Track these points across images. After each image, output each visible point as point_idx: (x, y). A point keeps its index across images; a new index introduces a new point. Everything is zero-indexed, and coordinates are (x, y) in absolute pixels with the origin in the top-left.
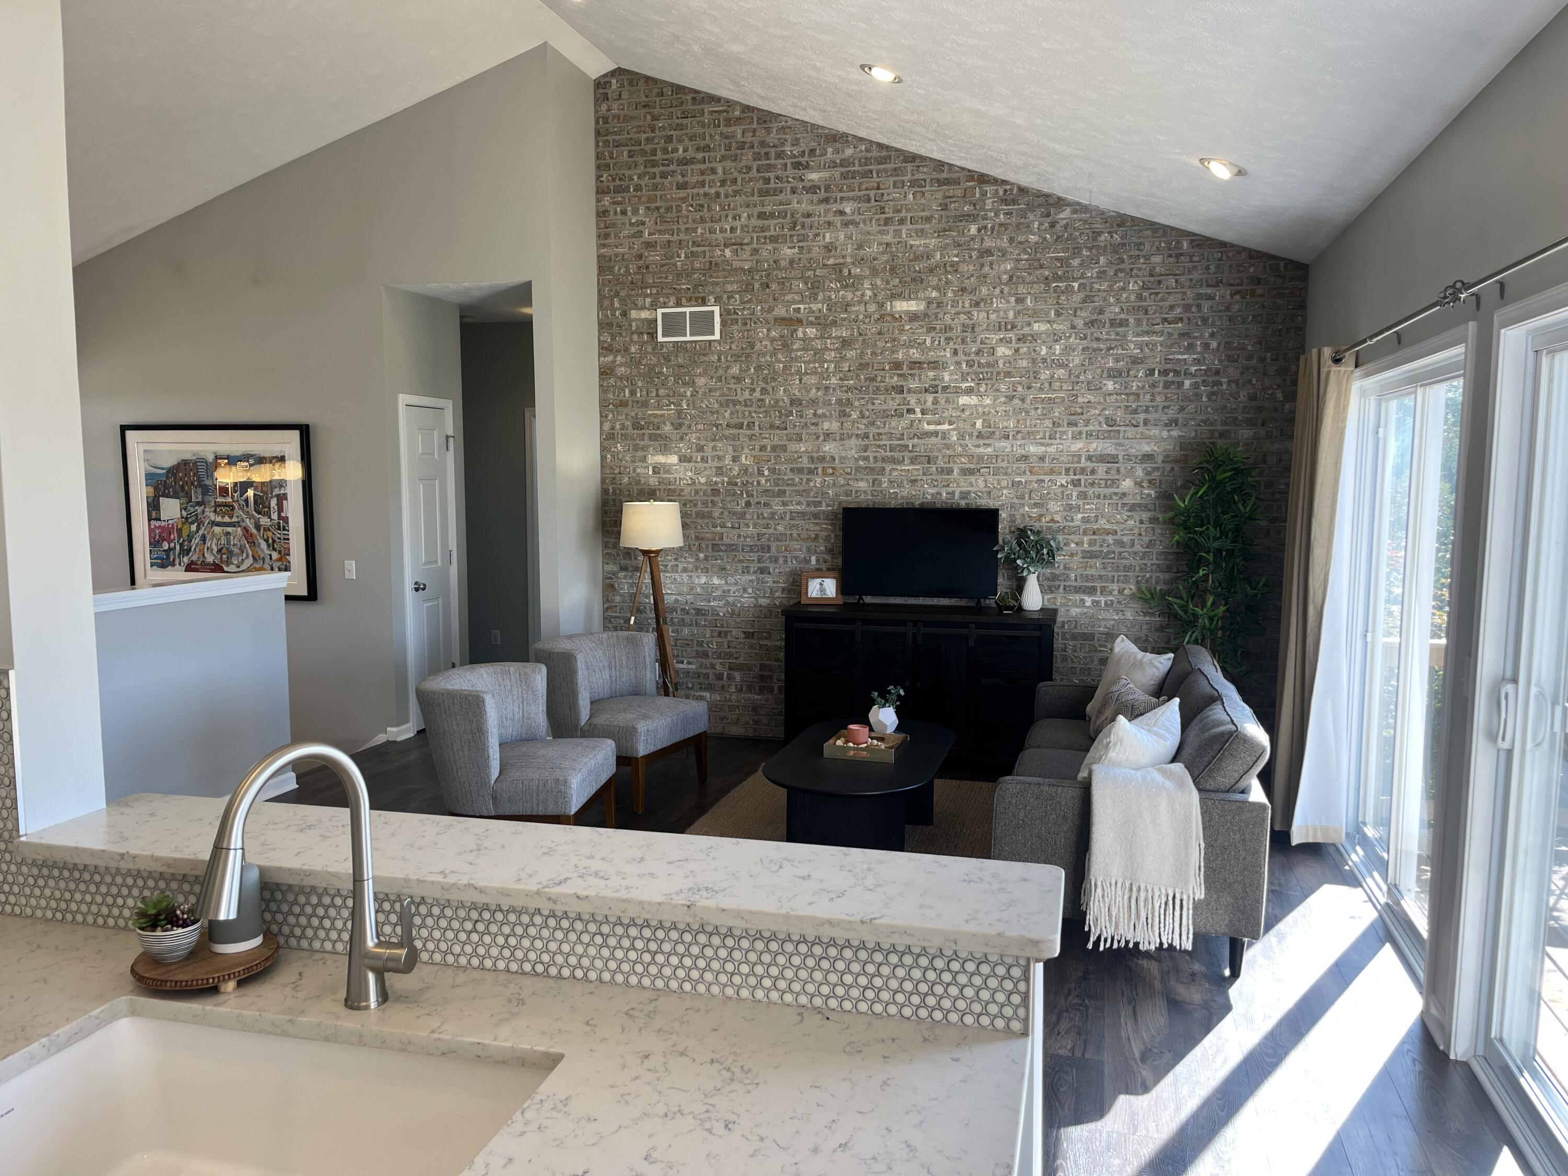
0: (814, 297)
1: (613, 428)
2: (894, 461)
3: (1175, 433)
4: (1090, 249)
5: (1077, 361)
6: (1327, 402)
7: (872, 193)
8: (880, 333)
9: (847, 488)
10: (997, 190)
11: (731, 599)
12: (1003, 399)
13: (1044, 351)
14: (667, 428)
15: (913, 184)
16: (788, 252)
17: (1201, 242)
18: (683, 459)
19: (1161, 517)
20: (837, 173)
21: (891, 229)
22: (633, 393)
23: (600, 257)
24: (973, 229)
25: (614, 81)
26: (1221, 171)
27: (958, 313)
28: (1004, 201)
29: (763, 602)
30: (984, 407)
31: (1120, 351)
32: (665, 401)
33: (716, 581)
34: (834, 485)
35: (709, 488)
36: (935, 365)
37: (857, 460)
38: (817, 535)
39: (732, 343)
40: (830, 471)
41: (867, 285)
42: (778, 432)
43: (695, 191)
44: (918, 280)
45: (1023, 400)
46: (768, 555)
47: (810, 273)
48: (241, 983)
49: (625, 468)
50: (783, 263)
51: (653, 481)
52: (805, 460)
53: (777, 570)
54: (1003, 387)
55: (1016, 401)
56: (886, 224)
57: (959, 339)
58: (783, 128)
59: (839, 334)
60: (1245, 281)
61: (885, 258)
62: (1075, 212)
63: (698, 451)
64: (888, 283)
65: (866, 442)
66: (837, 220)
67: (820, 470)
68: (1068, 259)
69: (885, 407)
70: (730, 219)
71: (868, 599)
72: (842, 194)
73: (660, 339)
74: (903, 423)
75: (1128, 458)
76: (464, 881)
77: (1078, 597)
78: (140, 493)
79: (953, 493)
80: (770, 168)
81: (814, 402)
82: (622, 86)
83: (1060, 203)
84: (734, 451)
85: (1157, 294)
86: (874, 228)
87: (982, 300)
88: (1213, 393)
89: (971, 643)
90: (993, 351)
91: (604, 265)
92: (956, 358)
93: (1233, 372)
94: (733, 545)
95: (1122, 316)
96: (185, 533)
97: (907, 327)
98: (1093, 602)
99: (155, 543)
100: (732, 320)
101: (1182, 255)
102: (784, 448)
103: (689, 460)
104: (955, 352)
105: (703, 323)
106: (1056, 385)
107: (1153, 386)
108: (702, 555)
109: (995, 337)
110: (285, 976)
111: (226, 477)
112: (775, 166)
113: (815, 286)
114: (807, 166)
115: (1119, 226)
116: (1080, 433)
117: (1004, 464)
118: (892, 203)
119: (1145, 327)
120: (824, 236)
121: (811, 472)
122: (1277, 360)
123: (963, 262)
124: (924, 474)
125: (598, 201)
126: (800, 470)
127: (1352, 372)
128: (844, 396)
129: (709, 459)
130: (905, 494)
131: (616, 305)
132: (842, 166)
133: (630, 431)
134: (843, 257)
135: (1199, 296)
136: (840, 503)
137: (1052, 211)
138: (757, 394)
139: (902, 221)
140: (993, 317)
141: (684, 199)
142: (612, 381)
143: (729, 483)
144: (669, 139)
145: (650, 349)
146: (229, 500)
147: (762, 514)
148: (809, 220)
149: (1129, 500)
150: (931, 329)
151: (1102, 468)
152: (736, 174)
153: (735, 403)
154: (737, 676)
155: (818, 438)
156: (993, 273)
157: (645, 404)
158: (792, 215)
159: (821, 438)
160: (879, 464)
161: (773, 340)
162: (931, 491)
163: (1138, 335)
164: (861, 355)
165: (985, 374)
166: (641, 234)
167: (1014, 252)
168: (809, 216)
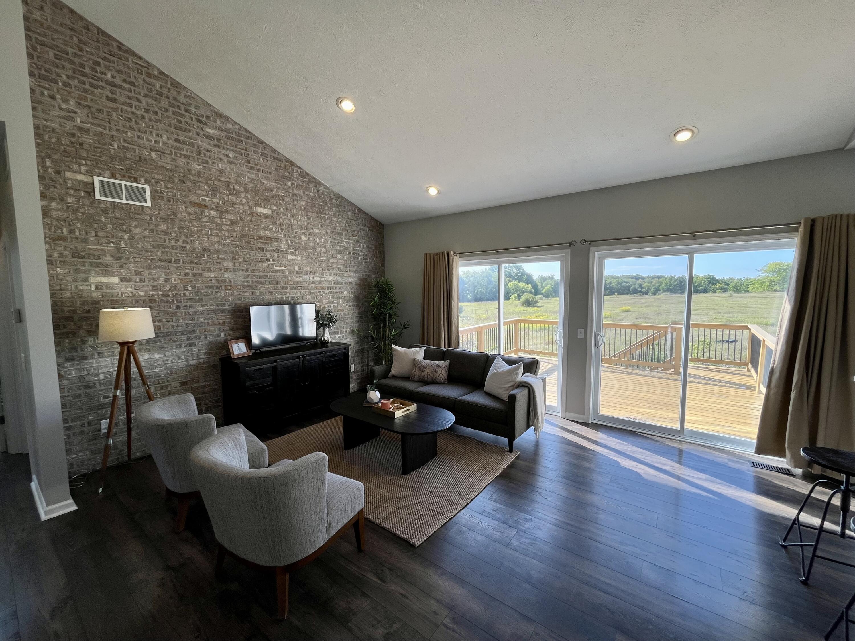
0: (214, 195)
2: (261, 283)
3: (357, 275)
4: (330, 204)
5: (329, 246)
7: (243, 152)
8: (251, 221)
9: (239, 296)
10: (297, 170)
11: (169, 365)
12: (305, 258)
13: (318, 241)
14: (108, 259)
15: (263, 154)
18: (123, 280)
19: (355, 304)
20: (224, 134)
21: (254, 172)
22: (71, 232)
24: (290, 184)
27: (286, 219)
28: (300, 176)
29: (192, 362)
30: (298, 261)
31: (341, 244)
32: (105, 240)
33: (157, 356)
34: (232, 295)
35: (147, 298)
36: (277, 240)
37: (243, 282)
38: (224, 322)
39: (160, 210)
40: (229, 288)
41: (243, 195)
42: (196, 266)
43: (124, 107)
44: (267, 200)
46: (194, 335)
47: (211, 182)
49: (67, 285)
50: (193, 172)
51: (96, 295)
52: (214, 282)
53: (200, 343)
54: (304, 253)
55: (310, 259)
56: (251, 169)
57: (287, 230)
58: (188, 95)
59: (229, 217)
60: (371, 226)
61: (251, 185)
62: (324, 188)
63: (136, 275)
64: (253, 197)
65: (247, 273)
66: (225, 158)
67: (223, 287)
68: (324, 206)
69: (255, 257)
70: (154, 135)
72: (227, 147)
73: (98, 197)
74: (265, 265)
75: (345, 283)
79: (288, 298)
80: (181, 115)
81: (217, 251)
83: (320, 184)
84: (166, 275)
85: (350, 225)
86: (245, 169)
87: (295, 215)
88: (366, 262)
89: (324, 360)
90: (300, 237)
92: (286, 238)
93: (370, 256)
94: (168, 332)
95: (341, 231)
97: (264, 221)
98: (339, 337)
100: (159, 197)
101: (356, 213)
102: (200, 275)
103: (129, 280)
104: (285, 236)
105: (137, 194)
106: (323, 254)
107: (351, 258)
109: (300, 232)
112: (184, 115)
113: (214, 190)
114: (205, 124)
115: (338, 198)
116: (331, 274)
117: (307, 285)
118: (253, 160)
119: (347, 237)
120: (218, 165)
121: (219, 288)
123: (287, 197)
124: (275, 289)
126: (211, 287)
128: (235, 250)
129: (146, 280)
130: (267, 298)
131: (48, 164)
132: (226, 132)
134: (230, 179)
135: (361, 229)
136: (236, 304)
137: (317, 185)
138: (181, 243)
139: (259, 170)
140: (299, 223)
141: (114, 109)
143: (163, 295)
144: (97, 63)
145: (87, 202)
147: (188, 312)
148: (209, 153)
149: (347, 299)
150: (274, 224)
151: (338, 287)
152: (156, 109)
153: (165, 247)
155: (221, 270)
156: (298, 205)
157: (84, 241)
158: (198, 147)
159: (223, 270)
160: (254, 284)
161: (189, 214)
162: (279, 297)
163: (346, 239)
164: (243, 230)
165: (298, 247)
166: (72, 119)
167: (305, 199)
168: (208, 151)
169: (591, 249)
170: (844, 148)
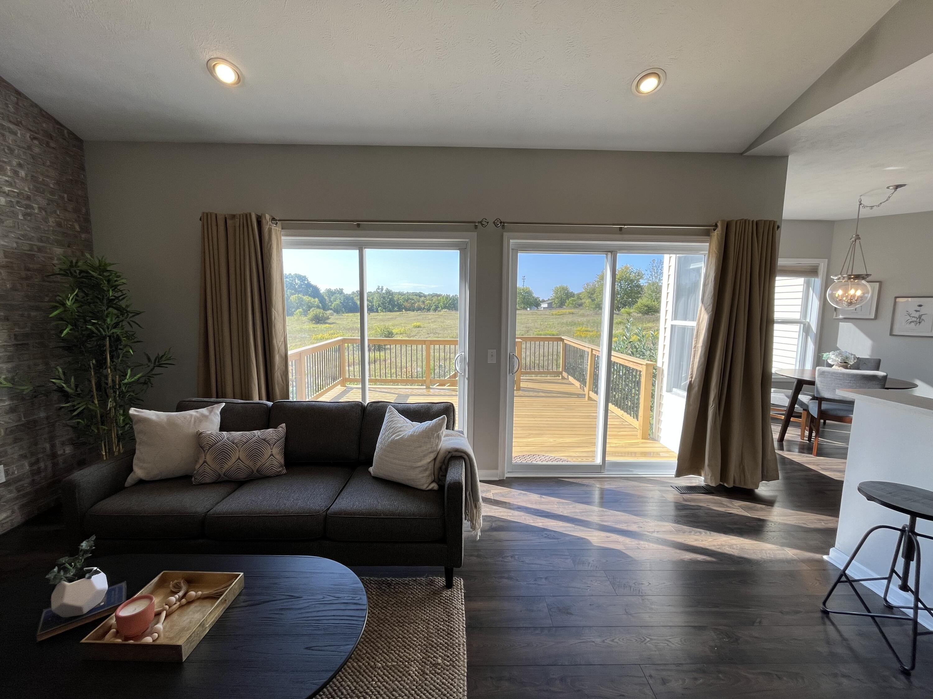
26: (226, 74)
60: (40, 131)
88: (27, 214)
93: (41, 201)
122: (72, 201)
169: (506, 235)
170: (742, 154)
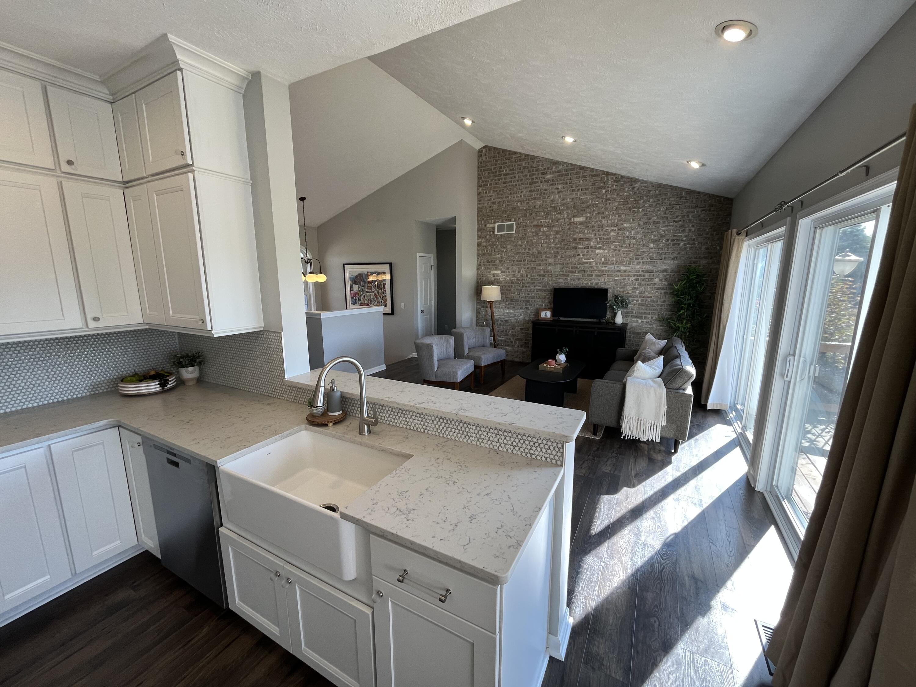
0: (547, 218)
1: (481, 262)
2: (572, 272)
3: (676, 262)
4: (647, 197)
5: (640, 237)
6: (733, 250)
7: (568, 181)
8: (569, 229)
9: (556, 281)
10: (613, 178)
11: (516, 317)
12: (612, 251)
13: (628, 233)
14: (498, 262)
15: (583, 177)
16: (539, 203)
17: (690, 192)
18: (503, 272)
19: (669, 292)
20: (556, 175)
21: (574, 193)
22: (487, 251)
23: (478, 208)
24: (604, 191)
25: (484, 150)
26: (695, 165)
27: (597, 221)
28: (616, 181)
29: (527, 318)
30: (605, 253)
31: (656, 233)
32: (497, 253)
33: (511, 311)
34: (552, 280)
35: (510, 281)
36: (588, 239)
37: (560, 272)
38: (545, 297)
39: (519, 234)
40: (550, 275)
41: (565, 213)
42: (533, 263)
43: (509, 184)
44: (583, 210)
45: (619, 251)
46: (529, 303)
47: (546, 210)
48: (334, 424)
49: (484, 275)
50: (537, 207)
51: (493, 279)
52: (542, 272)
53: (531, 308)
54: (612, 247)
55: (617, 251)
56: (573, 191)
57: (597, 230)
58: (539, 161)
59: (555, 229)
60: (707, 206)
61: (572, 203)
62: (642, 183)
63: (507, 269)
64: (572, 211)
65: (563, 266)
66: (556, 191)
67: (547, 275)
68: (638, 200)
69: (569, 254)
70: (520, 193)
71: (562, 319)
72: (558, 182)
73: (496, 233)
74: (576, 259)
75: (657, 271)
76: (394, 400)
77: (636, 319)
78: (348, 283)
79: (592, 283)
80: (533, 175)
81: (546, 253)
82: (486, 151)
83: (636, 180)
84: (519, 269)
85: (672, 212)
86: (568, 193)
87: (606, 216)
88: (692, 247)
89: (596, 334)
90: (609, 234)
91: (479, 211)
92: (596, 237)
93: (700, 240)
95: (658, 220)
96: (359, 295)
97: (579, 227)
98: (641, 321)
99: (352, 297)
100: (519, 226)
101: (682, 197)
102: (535, 268)
104: (595, 235)
105: (510, 228)
106: (632, 245)
107: (668, 245)
108: (507, 303)
109: (610, 229)
110: (347, 423)
111: (371, 278)
112: (535, 174)
113: (547, 214)
114: (546, 173)
115: (658, 187)
116: (640, 262)
117: (612, 273)
118: (575, 184)
119: (666, 224)
120: (551, 197)
121: (544, 276)
122: (718, 235)
123: (600, 203)
124: (583, 277)
125: (478, 189)
126: (540, 275)
127: (744, 238)
128: (556, 250)
129: (511, 272)
130: (576, 283)
131: (483, 223)
132: (558, 172)
133: (486, 263)
134: (557, 203)
135: (688, 212)
136: (553, 286)
137: (633, 183)
138: (527, 250)
139: (578, 190)
140: (610, 222)
141: (505, 187)
142: (481, 247)
143: (517, 280)
144: (501, 167)
145: (493, 237)
146: (371, 285)
147: (527, 290)
148: (546, 192)
149: (657, 286)
150: (587, 227)
151: (647, 275)
152: (522, 178)
153: (519, 253)
154: (518, 342)
156: (610, 207)
157: (491, 255)
158: (541, 190)
159: (548, 265)
160: (567, 273)
161: (533, 232)
162: (585, 282)
163: (664, 227)
164: (562, 236)
165: (606, 242)
166: (491, 199)
167: (618, 199)
168: (546, 190)
